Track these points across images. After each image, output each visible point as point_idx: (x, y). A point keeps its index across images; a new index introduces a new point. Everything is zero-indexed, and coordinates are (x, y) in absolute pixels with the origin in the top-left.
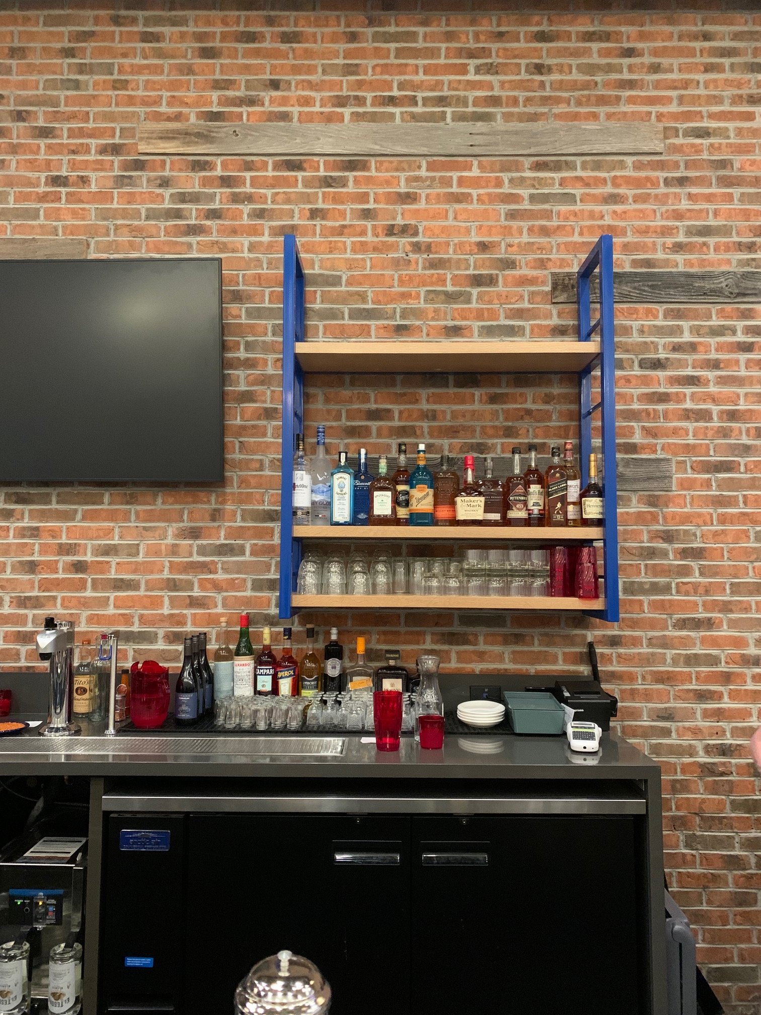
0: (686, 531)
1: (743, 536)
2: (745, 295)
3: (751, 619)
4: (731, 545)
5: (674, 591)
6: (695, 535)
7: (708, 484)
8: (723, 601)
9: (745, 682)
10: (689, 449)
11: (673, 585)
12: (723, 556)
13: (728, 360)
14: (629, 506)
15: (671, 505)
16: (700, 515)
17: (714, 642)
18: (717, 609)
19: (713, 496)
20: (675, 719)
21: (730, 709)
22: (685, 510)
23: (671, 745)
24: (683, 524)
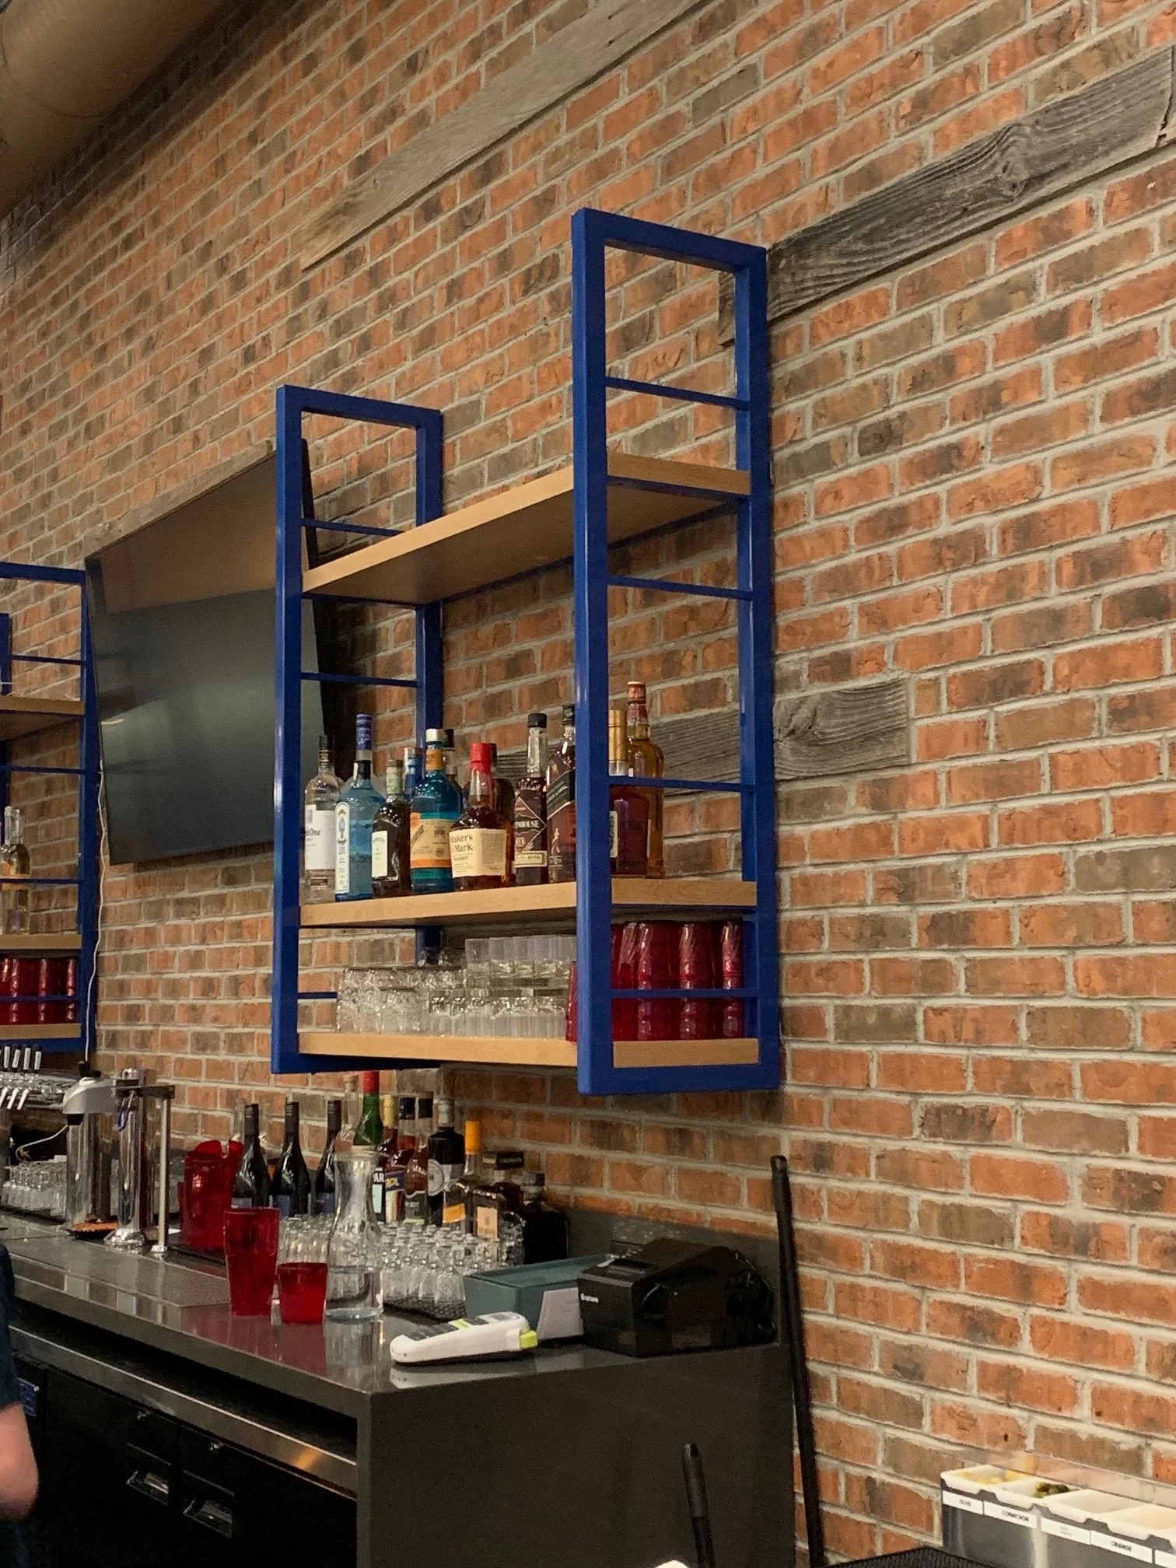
0: (939, 869)
1: (1051, 874)
2: (1041, 178)
3: (1070, 1115)
4: (1027, 903)
5: (921, 1034)
6: (955, 877)
7: (977, 735)
8: (1011, 1062)
9: (1062, 1300)
10: (942, 647)
11: (920, 1017)
12: (1008, 934)
13: (1018, 377)
14: (838, 815)
15: (910, 802)
16: (962, 824)
17: (992, 1177)
18: (999, 1083)
19: (986, 767)
20: (927, 1381)
21: (1032, 1375)
22: (937, 813)
23: (917, 1450)
24: (929, 850)
